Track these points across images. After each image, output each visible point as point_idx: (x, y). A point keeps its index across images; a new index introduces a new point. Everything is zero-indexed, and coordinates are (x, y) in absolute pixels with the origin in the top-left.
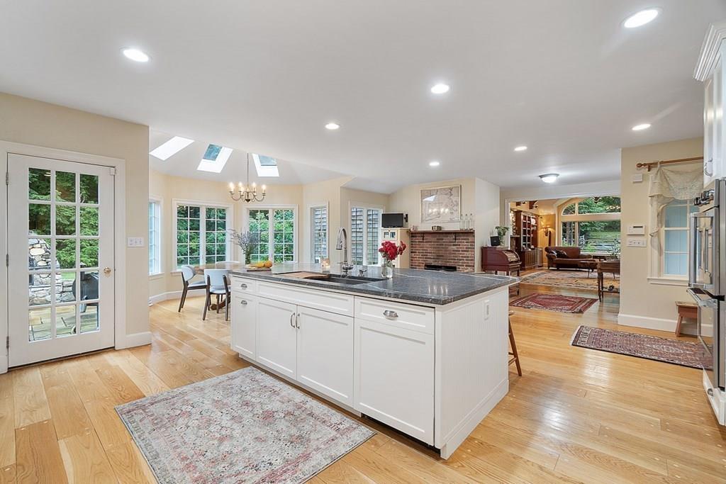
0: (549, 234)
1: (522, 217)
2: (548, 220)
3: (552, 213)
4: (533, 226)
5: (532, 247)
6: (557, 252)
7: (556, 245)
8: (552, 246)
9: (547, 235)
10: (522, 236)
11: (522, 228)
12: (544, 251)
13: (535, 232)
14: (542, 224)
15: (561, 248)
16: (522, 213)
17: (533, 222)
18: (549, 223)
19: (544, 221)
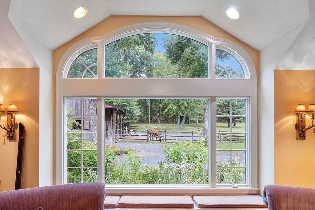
0: (19, 135)
9: (11, 138)
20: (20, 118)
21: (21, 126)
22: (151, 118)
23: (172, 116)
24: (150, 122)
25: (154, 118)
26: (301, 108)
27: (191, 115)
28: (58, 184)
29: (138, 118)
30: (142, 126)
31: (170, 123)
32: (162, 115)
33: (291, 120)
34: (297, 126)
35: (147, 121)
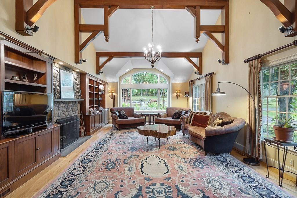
0: (113, 98)
1: (87, 80)
2: (113, 87)
3: (116, 82)
4: (101, 91)
5: (101, 108)
6: (119, 112)
7: (119, 107)
8: (116, 107)
9: (112, 98)
10: (87, 99)
11: (88, 91)
12: (110, 111)
13: (103, 96)
14: (109, 89)
15: (121, 109)
16: (87, 76)
17: (101, 87)
18: (113, 89)
19: (110, 87)
20: (114, 94)
21: (114, 95)
22: (143, 93)
23: (155, 92)
24: (142, 96)
25: (145, 93)
26: (177, 91)
27: (165, 92)
28: (120, 107)
29: (135, 93)
30: (137, 98)
31: (154, 96)
32: (149, 91)
33: (175, 94)
34: (177, 96)
35: (140, 95)
